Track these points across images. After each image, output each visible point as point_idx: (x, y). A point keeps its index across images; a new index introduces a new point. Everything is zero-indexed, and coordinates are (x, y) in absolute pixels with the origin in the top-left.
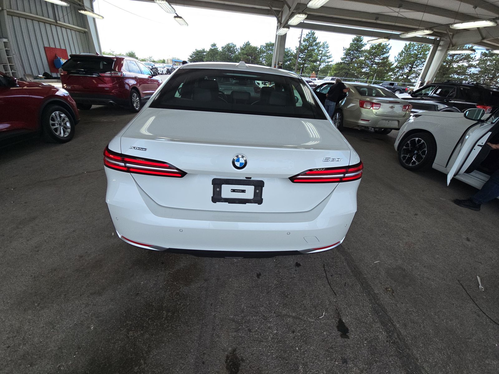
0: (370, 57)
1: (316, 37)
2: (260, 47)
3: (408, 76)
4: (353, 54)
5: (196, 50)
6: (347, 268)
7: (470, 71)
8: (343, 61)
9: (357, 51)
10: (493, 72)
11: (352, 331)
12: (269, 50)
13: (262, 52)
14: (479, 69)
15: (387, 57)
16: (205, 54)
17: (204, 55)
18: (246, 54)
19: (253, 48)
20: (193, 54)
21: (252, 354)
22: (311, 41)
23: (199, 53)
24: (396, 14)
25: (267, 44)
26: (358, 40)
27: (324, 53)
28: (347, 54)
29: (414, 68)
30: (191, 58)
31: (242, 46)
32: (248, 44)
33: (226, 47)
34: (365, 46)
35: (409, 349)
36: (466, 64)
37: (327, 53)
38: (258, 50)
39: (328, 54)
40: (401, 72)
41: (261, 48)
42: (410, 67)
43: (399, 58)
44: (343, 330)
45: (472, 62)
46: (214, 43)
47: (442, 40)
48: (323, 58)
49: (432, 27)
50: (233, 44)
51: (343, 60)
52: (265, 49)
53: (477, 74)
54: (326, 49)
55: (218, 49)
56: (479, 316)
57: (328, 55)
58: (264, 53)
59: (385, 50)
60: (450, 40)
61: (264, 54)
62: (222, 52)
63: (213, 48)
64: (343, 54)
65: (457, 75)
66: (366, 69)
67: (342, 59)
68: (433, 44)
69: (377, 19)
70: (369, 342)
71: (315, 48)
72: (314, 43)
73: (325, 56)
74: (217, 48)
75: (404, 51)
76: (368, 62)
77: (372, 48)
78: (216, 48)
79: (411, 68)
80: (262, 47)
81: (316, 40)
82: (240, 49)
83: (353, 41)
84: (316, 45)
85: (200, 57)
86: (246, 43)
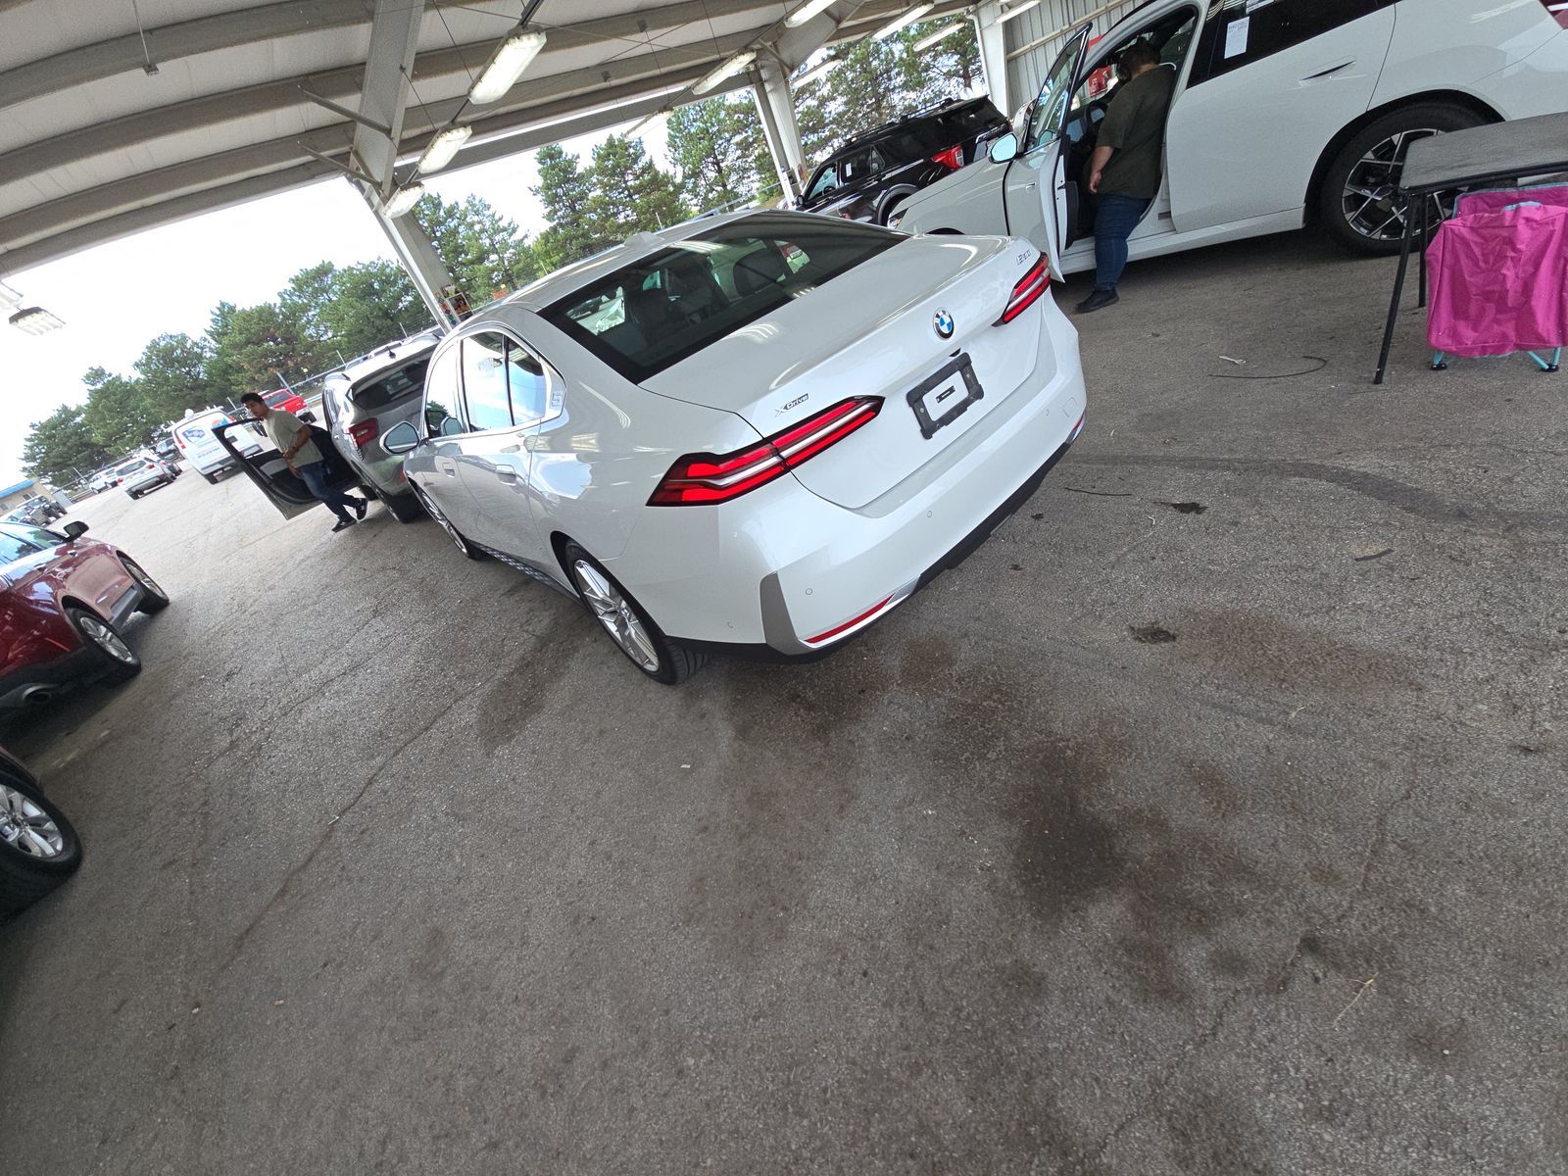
0: (612, 182)
1: (435, 196)
2: (279, 302)
3: (724, 186)
4: (565, 194)
5: (33, 426)
6: (1094, 467)
7: (830, 113)
8: (555, 223)
9: (567, 182)
10: (869, 89)
11: (1200, 500)
12: (316, 293)
13: (294, 312)
14: (841, 100)
15: (650, 166)
16: (78, 420)
17: (82, 425)
18: (248, 342)
19: (256, 315)
20: (31, 448)
21: (1154, 611)
22: (426, 212)
23: (54, 428)
24: (645, 49)
25: (295, 280)
26: (553, 155)
27: (488, 224)
28: (552, 200)
29: (723, 161)
30: (32, 464)
31: (209, 325)
32: (226, 312)
33: (149, 358)
34: (578, 160)
35: (1265, 461)
36: (812, 103)
37: (497, 221)
38: (277, 310)
39: (503, 224)
40: (703, 182)
41: (284, 299)
42: (713, 163)
43: (677, 155)
44: (1193, 508)
45: (819, 90)
46: (92, 369)
47: (762, 67)
48: (498, 238)
49: (749, 44)
50: (171, 337)
51: (554, 220)
52: (300, 297)
53: (845, 113)
54: (487, 213)
55: (125, 379)
56: (1275, 383)
57: (506, 225)
58: (310, 310)
59: (631, 151)
60: (776, 57)
61: (310, 314)
62: (149, 381)
63: (99, 386)
64: (542, 205)
65: (813, 133)
66: (623, 214)
67: (550, 217)
68: (752, 83)
69: (606, 78)
70: (1227, 491)
71: (453, 224)
72: (442, 213)
73: (498, 231)
74: (118, 378)
75: (672, 133)
76: (614, 194)
77: (601, 158)
78: (110, 378)
79: (717, 163)
80: (286, 297)
81: (440, 204)
82: (209, 338)
83: (540, 163)
84: (450, 213)
85: (69, 437)
86: (218, 312)
